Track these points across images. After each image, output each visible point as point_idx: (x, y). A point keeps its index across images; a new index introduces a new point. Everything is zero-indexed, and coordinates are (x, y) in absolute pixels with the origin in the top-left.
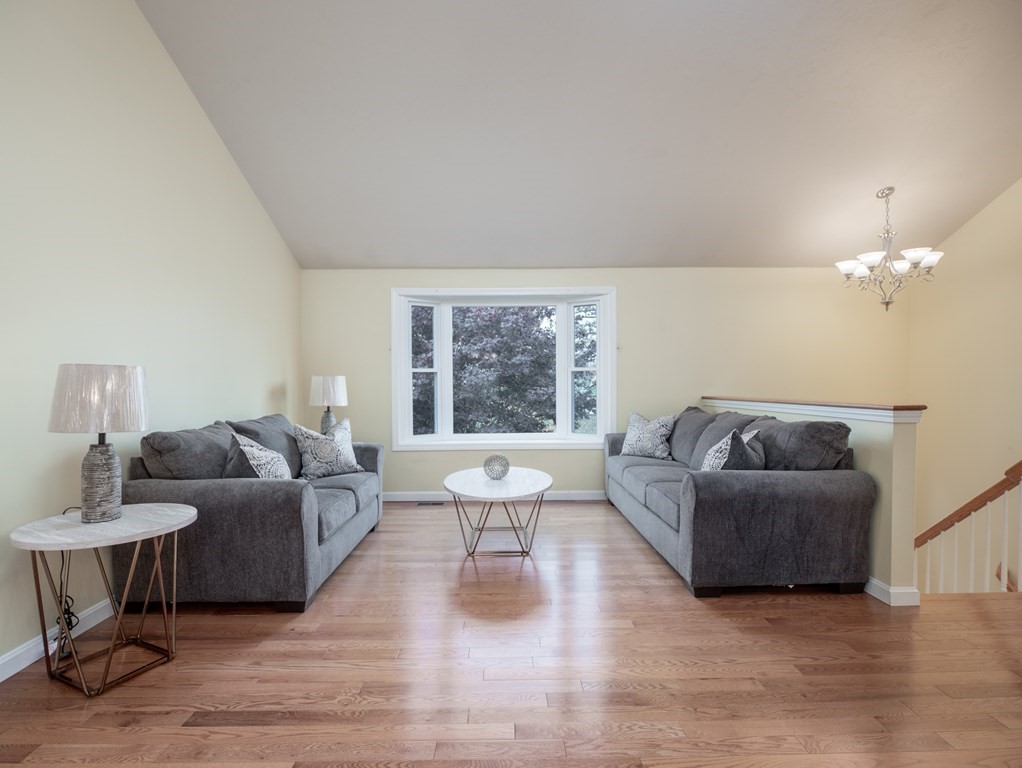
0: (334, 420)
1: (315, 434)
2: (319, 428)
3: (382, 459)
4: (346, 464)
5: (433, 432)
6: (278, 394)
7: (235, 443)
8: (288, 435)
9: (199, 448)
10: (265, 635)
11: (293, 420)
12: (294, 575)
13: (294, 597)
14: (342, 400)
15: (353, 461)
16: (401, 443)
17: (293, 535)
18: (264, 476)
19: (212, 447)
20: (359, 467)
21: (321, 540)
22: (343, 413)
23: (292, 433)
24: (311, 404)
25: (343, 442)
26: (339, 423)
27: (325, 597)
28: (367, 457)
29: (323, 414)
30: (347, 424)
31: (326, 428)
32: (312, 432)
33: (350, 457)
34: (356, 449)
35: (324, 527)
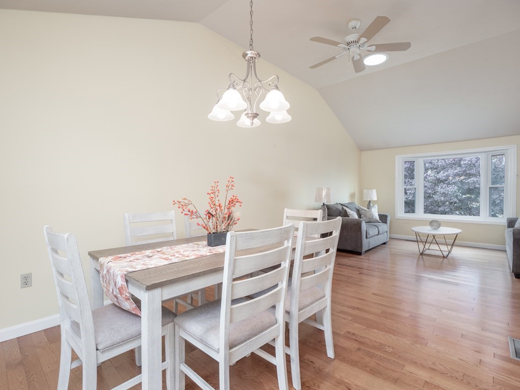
0: (372, 205)
1: (365, 209)
2: (366, 207)
3: (389, 219)
4: (376, 219)
5: (414, 213)
6: (352, 196)
7: (343, 208)
8: (356, 209)
9: (334, 209)
10: (352, 257)
11: (357, 204)
12: (359, 244)
13: (359, 251)
14: (375, 198)
15: (378, 219)
16: (398, 216)
17: (359, 233)
18: (351, 217)
19: (337, 209)
20: (380, 221)
21: (366, 237)
22: (375, 202)
23: (358, 208)
24: (364, 199)
25: (375, 212)
26: (373, 206)
27: (367, 254)
28: (383, 218)
29: (368, 203)
30: (376, 206)
31: (369, 207)
32: (364, 208)
33: (377, 217)
34: (379, 215)
35: (368, 234)
